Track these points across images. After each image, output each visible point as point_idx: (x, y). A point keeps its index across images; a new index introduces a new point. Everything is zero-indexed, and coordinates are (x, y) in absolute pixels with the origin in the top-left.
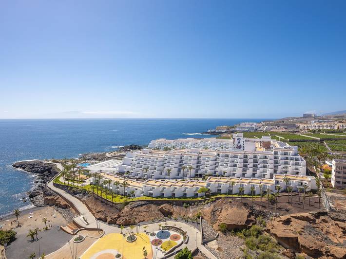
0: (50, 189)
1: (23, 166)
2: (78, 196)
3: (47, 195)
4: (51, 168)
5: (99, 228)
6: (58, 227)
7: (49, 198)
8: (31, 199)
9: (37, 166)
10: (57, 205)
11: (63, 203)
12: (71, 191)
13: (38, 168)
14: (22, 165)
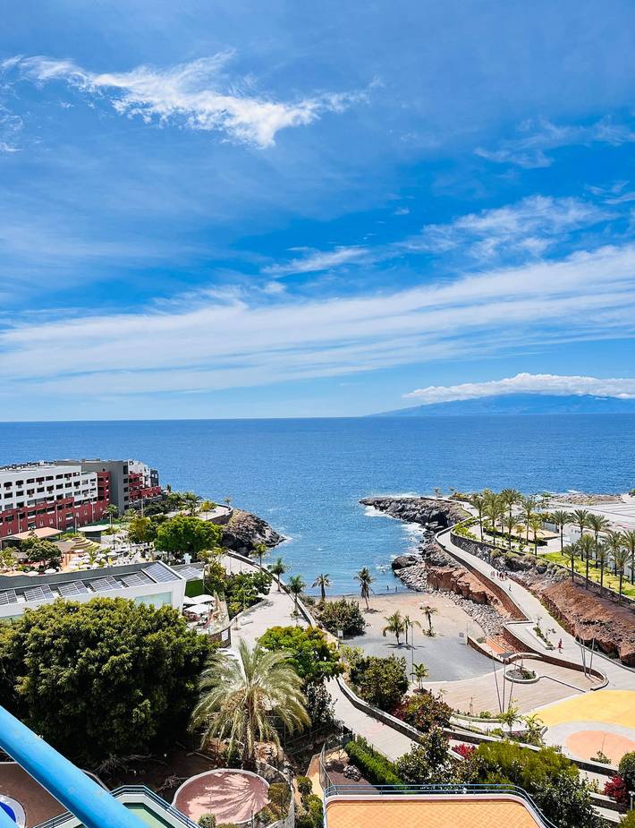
0: (443, 547)
1: (382, 505)
2: (521, 577)
3: (435, 564)
4: (447, 512)
5: (588, 666)
6: (461, 635)
7: (440, 570)
8: (397, 572)
9: (413, 506)
10: (459, 592)
11: (477, 587)
12: (502, 561)
13: (414, 510)
14: (379, 502)
